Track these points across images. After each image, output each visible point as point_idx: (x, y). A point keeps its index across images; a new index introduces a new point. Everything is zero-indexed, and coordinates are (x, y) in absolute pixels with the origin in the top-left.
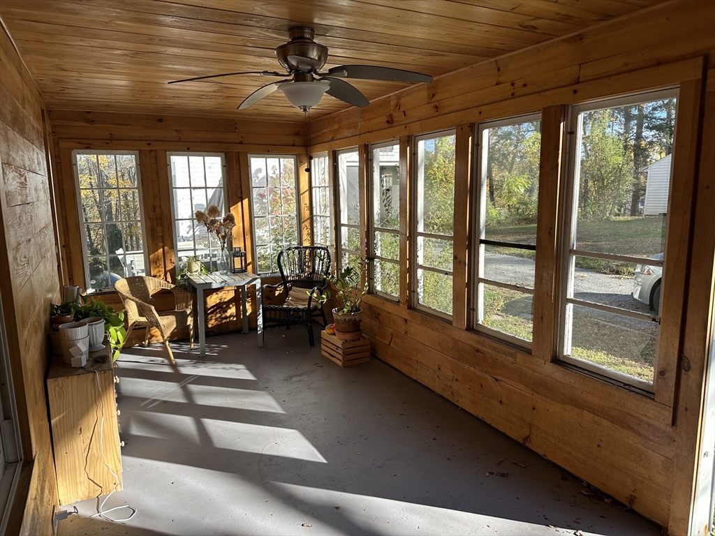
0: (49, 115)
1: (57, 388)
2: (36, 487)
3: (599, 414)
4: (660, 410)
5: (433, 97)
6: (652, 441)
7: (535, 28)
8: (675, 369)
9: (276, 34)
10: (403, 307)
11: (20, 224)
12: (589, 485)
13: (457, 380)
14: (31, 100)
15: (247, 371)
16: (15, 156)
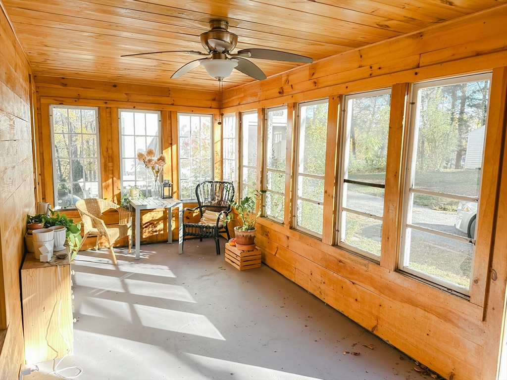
0: (34, 79)
1: (28, 276)
2: (8, 348)
3: (429, 311)
4: (474, 308)
5: (313, 75)
6: (467, 332)
7: (388, 27)
8: (486, 278)
9: (200, 24)
10: (287, 227)
11: (8, 154)
12: (420, 364)
13: (324, 283)
14: (21, 66)
15: (169, 271)
16: (7, 105)
